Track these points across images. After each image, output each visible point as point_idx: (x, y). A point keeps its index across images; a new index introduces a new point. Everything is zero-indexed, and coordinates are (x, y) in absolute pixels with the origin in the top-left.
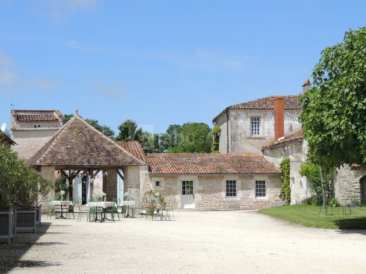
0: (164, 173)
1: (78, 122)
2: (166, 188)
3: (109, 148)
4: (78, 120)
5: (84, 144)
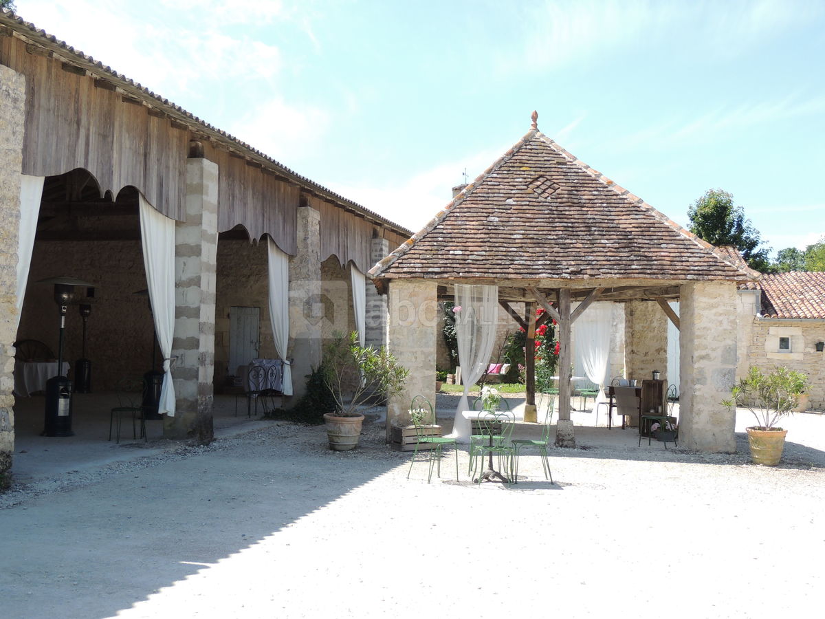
0: (802, 315)
1: (534, 147)
2: (805, 354)
3: (631, 226)
4: (536, 143)
5: (546, 212)
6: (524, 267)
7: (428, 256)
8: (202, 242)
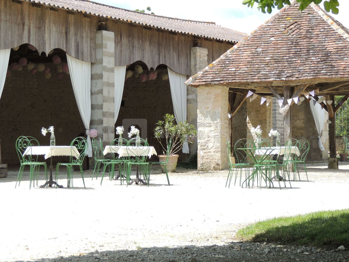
3: (333, 48)
5: (289, 43)
6: (264, 75)
7: (217, 72)
8: (103, 71)
